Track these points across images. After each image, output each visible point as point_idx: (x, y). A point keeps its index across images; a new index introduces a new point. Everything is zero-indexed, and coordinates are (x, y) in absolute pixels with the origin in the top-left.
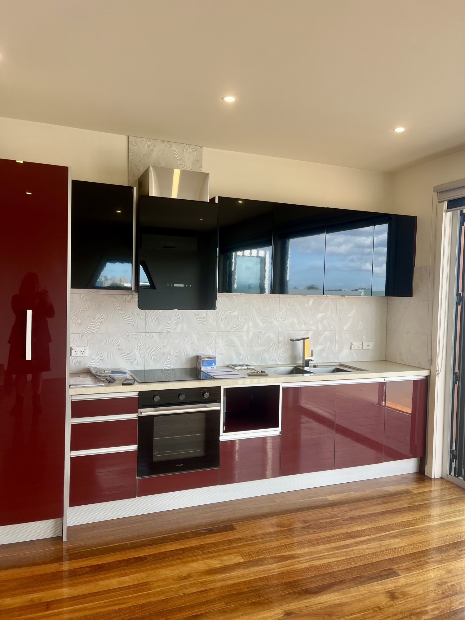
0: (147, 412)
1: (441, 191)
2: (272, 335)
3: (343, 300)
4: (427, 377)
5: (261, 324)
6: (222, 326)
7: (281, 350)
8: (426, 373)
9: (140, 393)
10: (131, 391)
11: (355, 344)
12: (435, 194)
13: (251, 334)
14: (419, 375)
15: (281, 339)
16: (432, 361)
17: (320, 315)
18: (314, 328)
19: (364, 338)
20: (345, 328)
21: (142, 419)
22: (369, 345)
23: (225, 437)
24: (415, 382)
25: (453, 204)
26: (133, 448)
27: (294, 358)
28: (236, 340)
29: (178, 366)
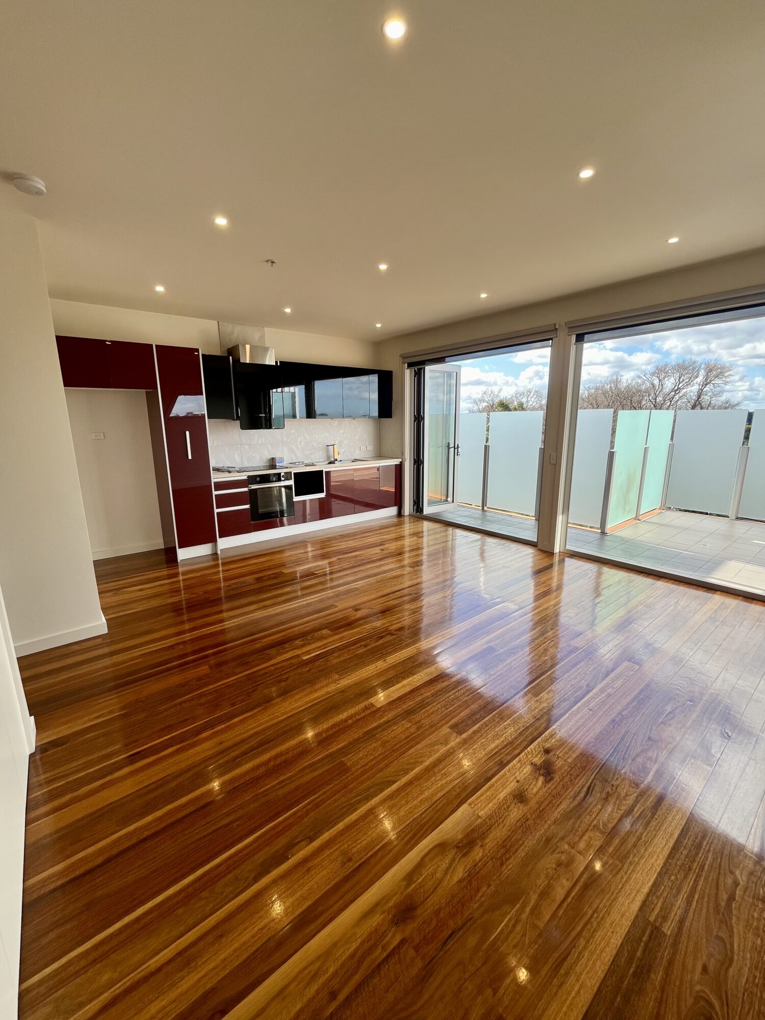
0: (254, 487)
1: (404, 357)
2: (315, 444)
3: (354, 421)
4: (401, 462)
5: (308, 437)
6: (285, 439)
7: (321, 453)
8: (400, 460)
9: (249, 477)
10: (243, 476)
11: (363, 447)
12: (401, 359)
13: (303, 443)
14: (397, 462)
15: (320, 446)
16: (403, 453)
17: (341, 431)
18: (338, 439)
19: (367, 443)
20: (357, 438)
21: (251, 491)
22: (370, 448)
23: (296, 499)
24: (396, 465)
25: (410, 365)
26: (247, 506)
27: (328, 457)
28: (294, 448)
29: (262, 464)
